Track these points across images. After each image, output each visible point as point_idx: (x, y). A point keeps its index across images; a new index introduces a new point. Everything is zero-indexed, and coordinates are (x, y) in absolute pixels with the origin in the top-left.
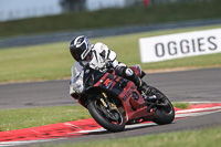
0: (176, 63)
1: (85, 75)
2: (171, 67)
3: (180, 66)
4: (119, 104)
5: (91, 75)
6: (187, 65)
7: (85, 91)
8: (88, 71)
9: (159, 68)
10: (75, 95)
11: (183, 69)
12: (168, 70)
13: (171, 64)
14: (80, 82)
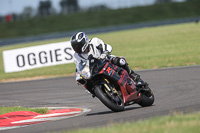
0: (35, 72)
1: (91, 64)
2: (31, 76)
3: (39, 75)
4: (118, 88)
5: (96, 64)
6: (45, 74)
7: (92, 77)
8: (93, 61)
9: (21, 77)
10: (81, 81)
11: (42, 78)
12: (29, 79)
13: (31, 73)
14: (87, 70)
